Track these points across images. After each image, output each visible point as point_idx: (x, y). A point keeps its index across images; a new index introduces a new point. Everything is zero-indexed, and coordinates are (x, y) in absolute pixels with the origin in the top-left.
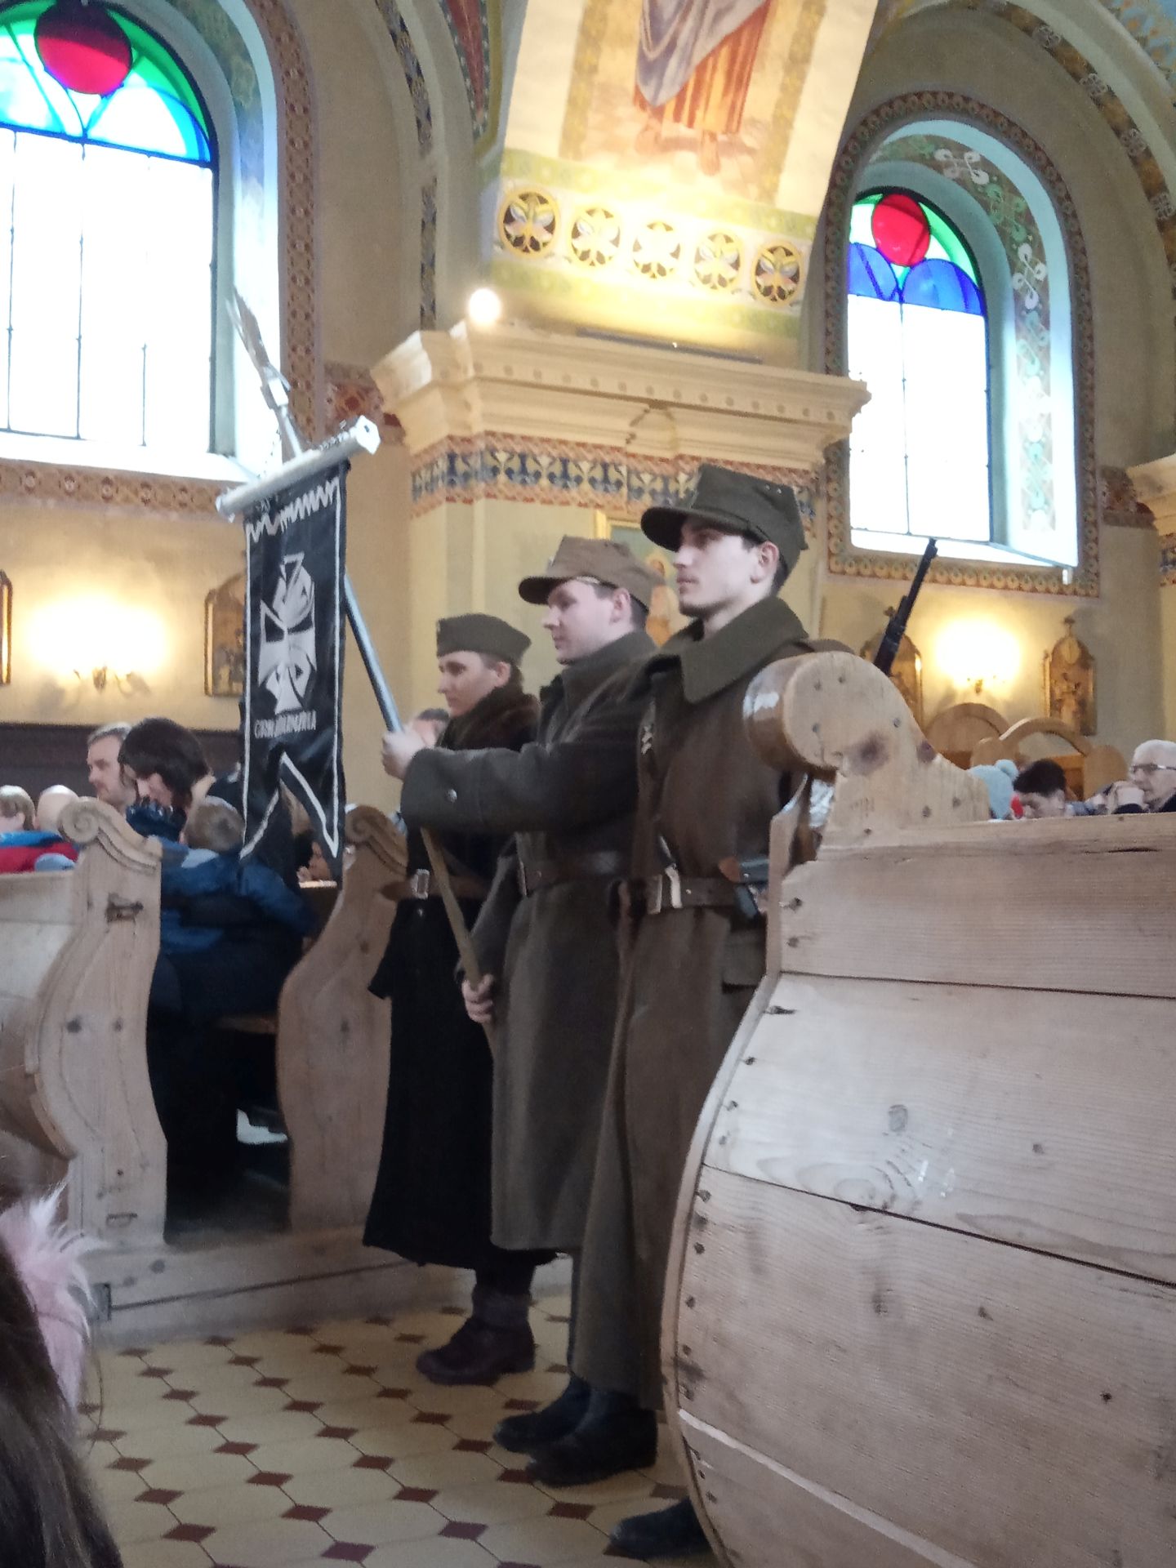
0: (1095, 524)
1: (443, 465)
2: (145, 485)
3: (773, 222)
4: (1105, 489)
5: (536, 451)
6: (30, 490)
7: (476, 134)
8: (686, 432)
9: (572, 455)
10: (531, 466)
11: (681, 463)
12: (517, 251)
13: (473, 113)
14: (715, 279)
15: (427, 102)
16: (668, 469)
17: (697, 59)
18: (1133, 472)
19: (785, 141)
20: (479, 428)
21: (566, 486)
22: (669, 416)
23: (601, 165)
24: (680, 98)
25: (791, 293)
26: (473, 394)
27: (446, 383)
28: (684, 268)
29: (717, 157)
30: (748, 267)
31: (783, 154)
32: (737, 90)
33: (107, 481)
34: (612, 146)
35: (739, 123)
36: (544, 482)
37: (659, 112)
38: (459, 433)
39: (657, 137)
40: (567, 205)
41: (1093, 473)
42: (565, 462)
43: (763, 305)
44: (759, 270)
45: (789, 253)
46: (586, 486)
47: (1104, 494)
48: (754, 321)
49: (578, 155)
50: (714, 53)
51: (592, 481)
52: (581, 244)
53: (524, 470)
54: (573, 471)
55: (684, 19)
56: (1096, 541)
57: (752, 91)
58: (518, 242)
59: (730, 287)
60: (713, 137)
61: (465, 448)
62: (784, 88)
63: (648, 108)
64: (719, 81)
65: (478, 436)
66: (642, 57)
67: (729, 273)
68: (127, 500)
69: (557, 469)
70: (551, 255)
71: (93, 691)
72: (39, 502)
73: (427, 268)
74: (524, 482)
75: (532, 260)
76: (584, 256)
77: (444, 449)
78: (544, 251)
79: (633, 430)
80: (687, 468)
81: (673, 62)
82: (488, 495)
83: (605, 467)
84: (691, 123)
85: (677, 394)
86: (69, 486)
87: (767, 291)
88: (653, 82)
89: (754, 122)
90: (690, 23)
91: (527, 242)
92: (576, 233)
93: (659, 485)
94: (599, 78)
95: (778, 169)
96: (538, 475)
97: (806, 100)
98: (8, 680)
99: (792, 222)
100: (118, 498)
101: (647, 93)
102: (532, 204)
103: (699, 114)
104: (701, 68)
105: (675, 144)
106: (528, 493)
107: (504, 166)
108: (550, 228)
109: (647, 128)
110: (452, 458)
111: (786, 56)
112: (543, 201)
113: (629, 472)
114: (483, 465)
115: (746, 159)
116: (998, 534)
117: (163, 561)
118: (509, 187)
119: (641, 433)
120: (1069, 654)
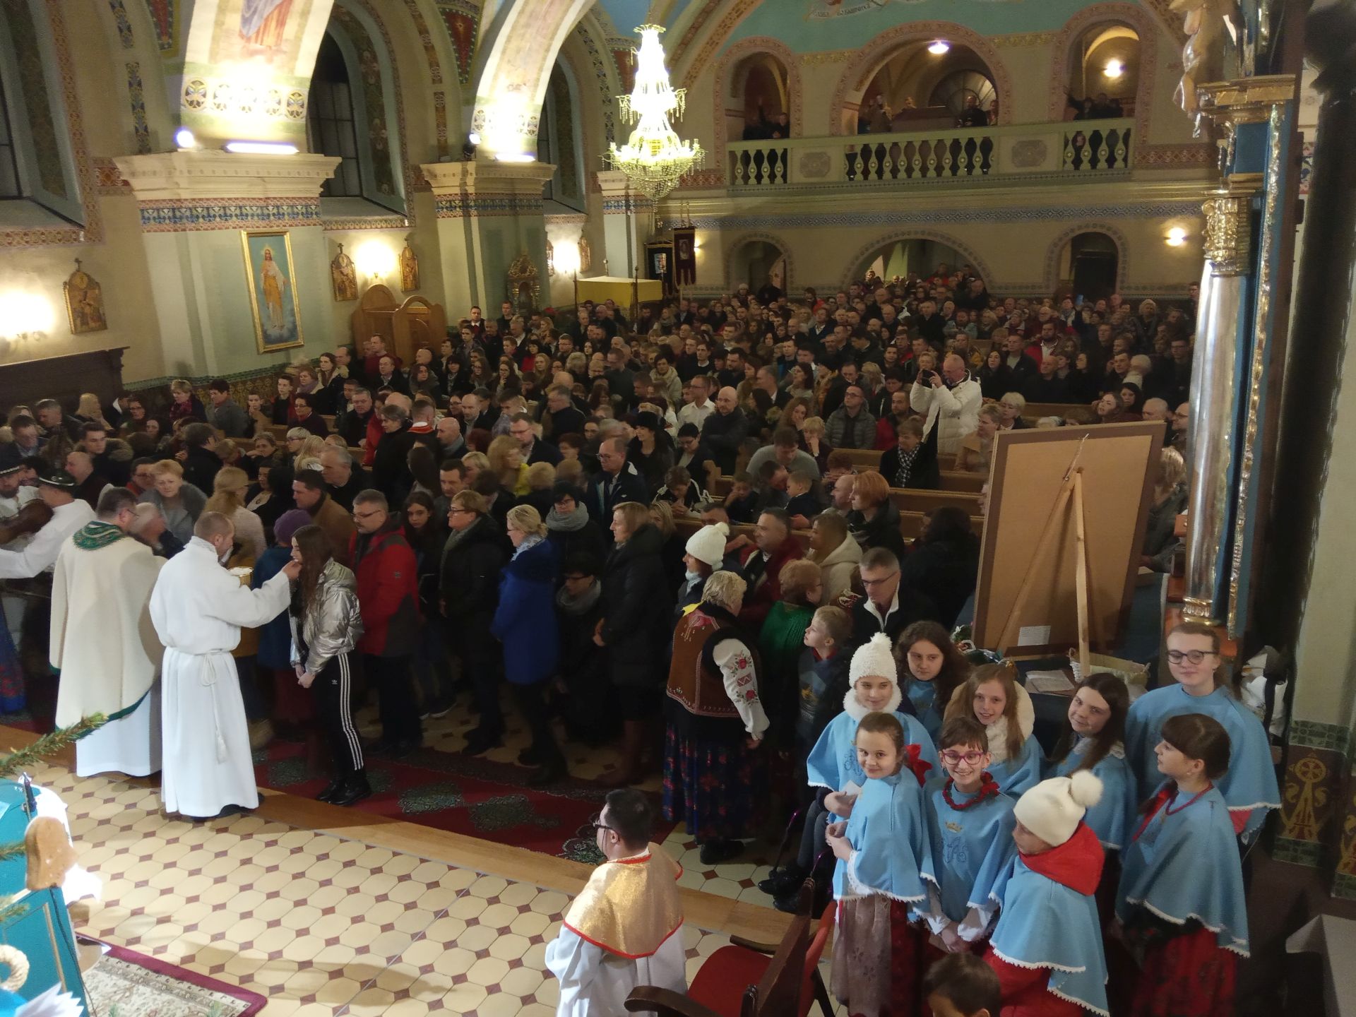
0: (410, 193)
2: (26, 234)
3: (294, 82)
4: (413, 175)
7: (162, 47)
8: (271, 187)
9: (227, 204)
11: (269, 201)
12: (191, 108)
13: (160, 36)
14: (271, 111)
17: (265, 16)
19: (299, 47)
21: (226, 220)
22: (264, 182)
23: (225, 65)
24: (258, 33)
25: (301, 113)
28: (259, 107)
29: (273, 57)
30: (284, 103)
31: (298, 53)
32: (281, 27)
34: (230, 56)
35: (282, 41)
37: (249, 39)
38: (175, 197)
39: (247, 50)
40: (210, 85)
41: (408, 168)
42: (224, 208)
44: (289, 104)
45: (300, 96)
47: (413, 178)
49: (216, 61)
50: (272, 13)
51: (236, 216)
52: (217, 101)
54: (228, 212)
56: (412, 201)
57: (287, 27)
58: (191, 103)
60: (270, 47)
63: (245, 38)
64: (273, 24)
65: (185, 200)
66: (243, 16)
67: (277, 107)
70: (206, 108)
73: (138, 108)
75: (199, 112)
76: (219, 106)
77: (167, 204)
78: (202, 106)
80: (271, 203)
81: (256, 17)
83: (240, 207)
84: (262, 43)
85: (268, 172)
88: (247, 27)
89: (287, 40)
91: (195, 103)
92: (215, 97)
94: (225, 27)
95: (296, 59)
96: (215, 216)
97: (308, 29)
99: (301, 82)
101: (244, 32)
102: (197, 86)
103: (265, 38)
104: (267, 20)
105: (253, 53)
107: (186, 69)
108: (204, 96)
109: (244, 47)
110: (172, 208)
111: (301, 11)
112: (201, 83)
115: (284, 56)
118: (187, 79)
120: (408, 254)
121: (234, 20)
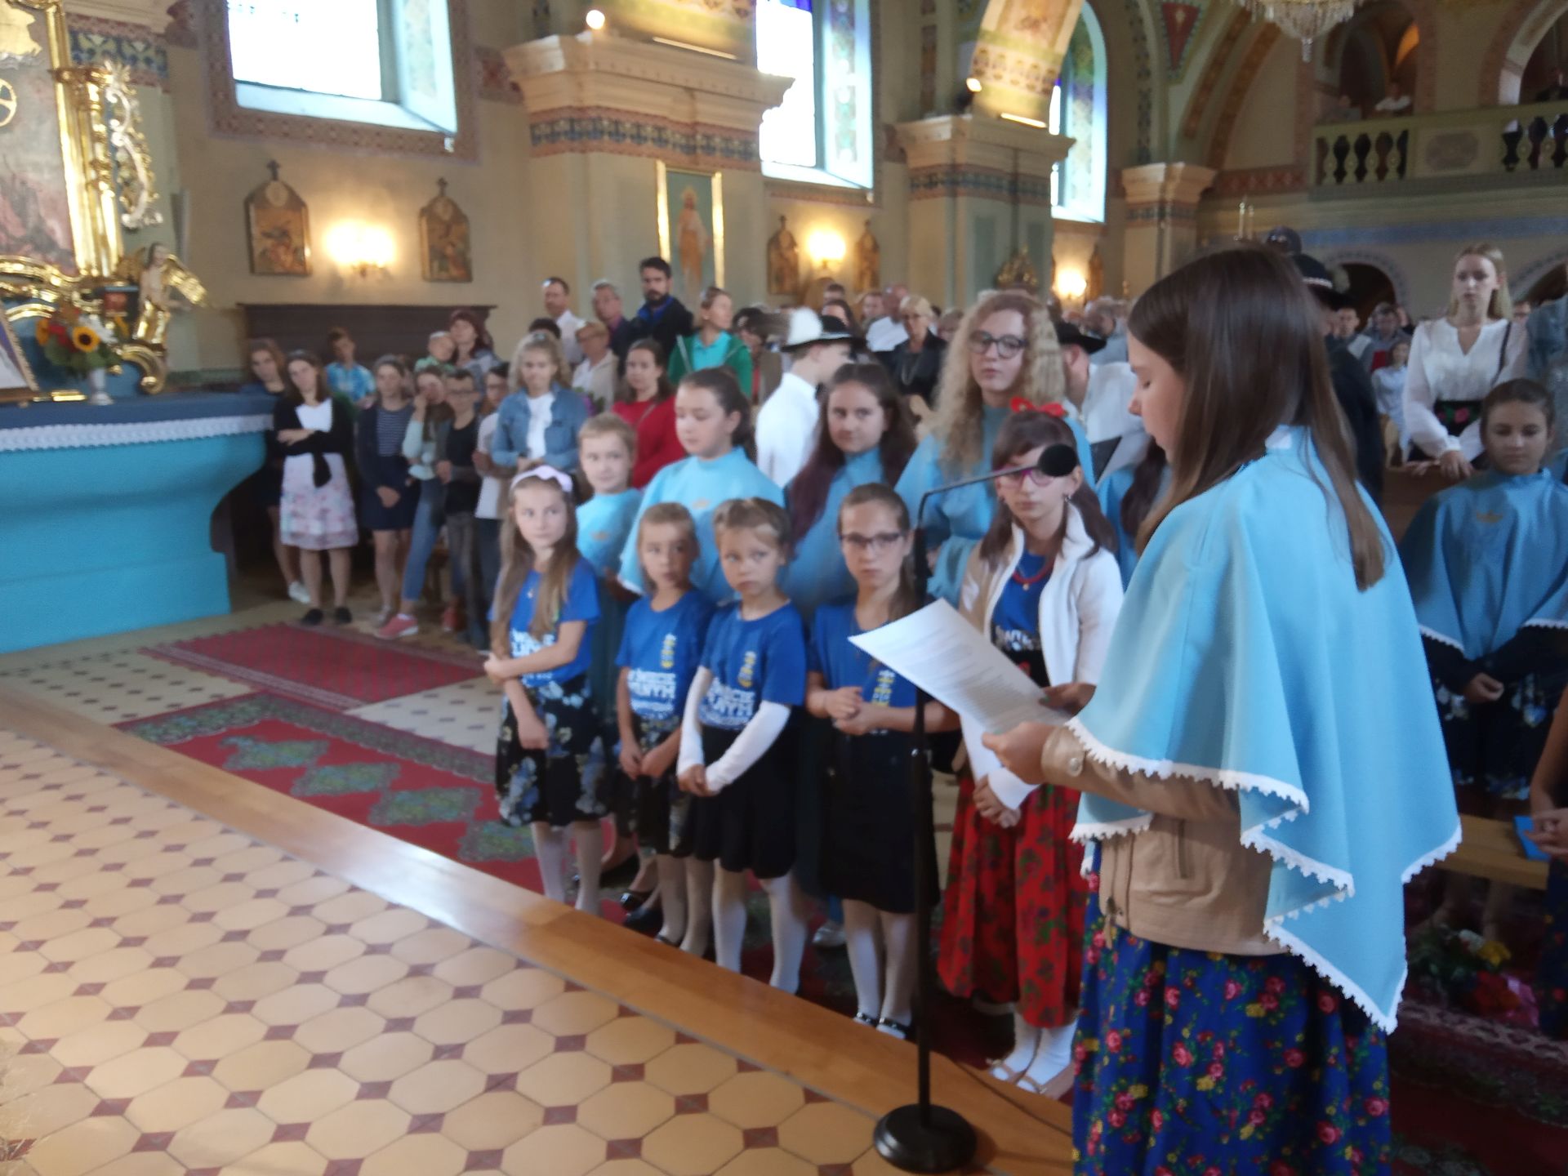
0: (881, 161)
4: (886, 138)
8: (702, 107)
16: (690, 131)
18: (901, 129)
20: (589, 102)
22: (693, 97)
26: (591, 80)
27: (573, 71)
38: (575, 104)
42: (638, 126)
43: (737, 21)
46: (650, 143)
47: (886, 141)
48: (732, 31)
51: (653, 140)
56: (881, 170)
59: (721, 8)
68: (368, 145)
71: (358, 280)
72: (316, 146)
77: (565, 114)
79: (673, 105)
82: (597, 149)
83: (659, 130)
85: (699, 84)
87: (739, 12)
93: (683, 141)
96: (624, 135)
98: (310, 273)
100: (362, 145)
113: (671, 133)
116: (820, 163)
117: (393, 189)
119: (676, 108)
120: (868, 244)
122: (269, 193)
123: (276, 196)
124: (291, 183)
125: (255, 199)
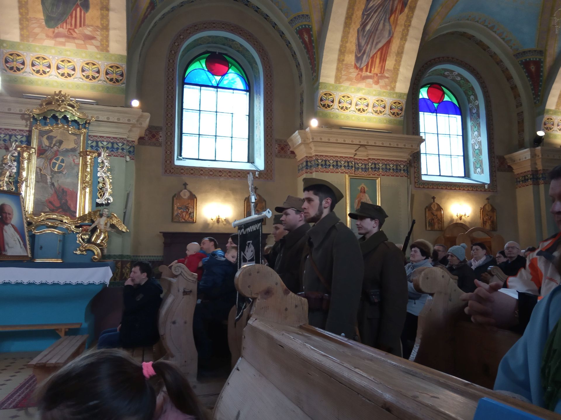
0: (495, 171)
1: (305, 164)
2: (230, 172)
3: (395, 96)
4: (498, 162)
5: (329, 159)
6: (201, 174)
7: (313, 79)
8: (370, 152)
9: (339, 160)
10: (328, 163)
11: (370, 161)
12: (324, 108)
13: (313, 73)
14: (379, 111)
15: (301, 72)
16: (366, 162)
17: (371, 56)
18: (506, 157)
19: (397, 74)
20: (314, 154)
21: (337, 168)
22: (366, 148)
23: (346, 84)
24: (367, 66)
25: (400, 114)
26: (312, 145)
27: (305, 142)
28: (370, 109)
29: (378, 80)
30: (388, 108)
31: (397, 78)
32: (383, 62)
33: (220, 171)
34: (349, 79)
35: (384, 70)
36: (331, 167)
37: (361, 70)
38: (309, 155)
39: (361, 76)
40: (337, 95)
41: (494, 157)
42: (337, 162)
43: (393, 117)
44: (391, 109)
45: (399, 103)
46: (343, 168)
47: (498, 163)
48: (390, 122)
49: (340, 83)
50: (376, 53)
51: (345, 166)
52: (341, 105)
53: (326, 164)
54: (339, 164)
55: (367, 45)
56: (495, 176)
57: (387, 62)
58: (324, 106)
59: (383, 113)
61: (311, 159)
62: (396, 60)
63: (358, 69)
64: (378, 60)
65: (313, 156)
66: (356, 56)
67: (383, 110)
68: (225, 176)
69: (335, 163)
70: (334, 108)
71: (216, 224)
72: (203, 177)
73: (301, 113)
74: (326, 167)
75: (328, 110)
76: (342, 108)
77: (305, 160)
78: (331, 108)
79: (355, 152)
80: (371, 162)
81: (365, 56)
82: (316, 171)
83: (348, 162)
84: (370, 72)
85: (368, 142)
86: (211, 173)
87: (393, 114)
88: (360, 62)
90: (369, 46)
91: (326, 106)
92: (340, 103)
93: (363, 166)
94: (345, 62)
95: (396, 82)
96: (330, 165)
97: (402, 63)
98: (196, 222)
99: (400, 95)
100: (223, 176)
101: (358, 65)
102: (328, 96)
103: (373, 69)
104: (373, 57)
105: (367, 77)
106: (327, 170)
107: (320, 87)
108: (333, 102)
109: (358, 74)
110: (307, 162)
111: (396, 52)
112: (331, 95)
113: (355, 164)
114: (315, 164)
115: (387, 80)
116: (467, 175)
117: (234, 191)
118: (321, 92)
119: (358, 153)
120: (488, 208)
121: (350, 59)
122: (182, 194)
123: (185, 195)
124: (192, 190)
125: (177, 196)
